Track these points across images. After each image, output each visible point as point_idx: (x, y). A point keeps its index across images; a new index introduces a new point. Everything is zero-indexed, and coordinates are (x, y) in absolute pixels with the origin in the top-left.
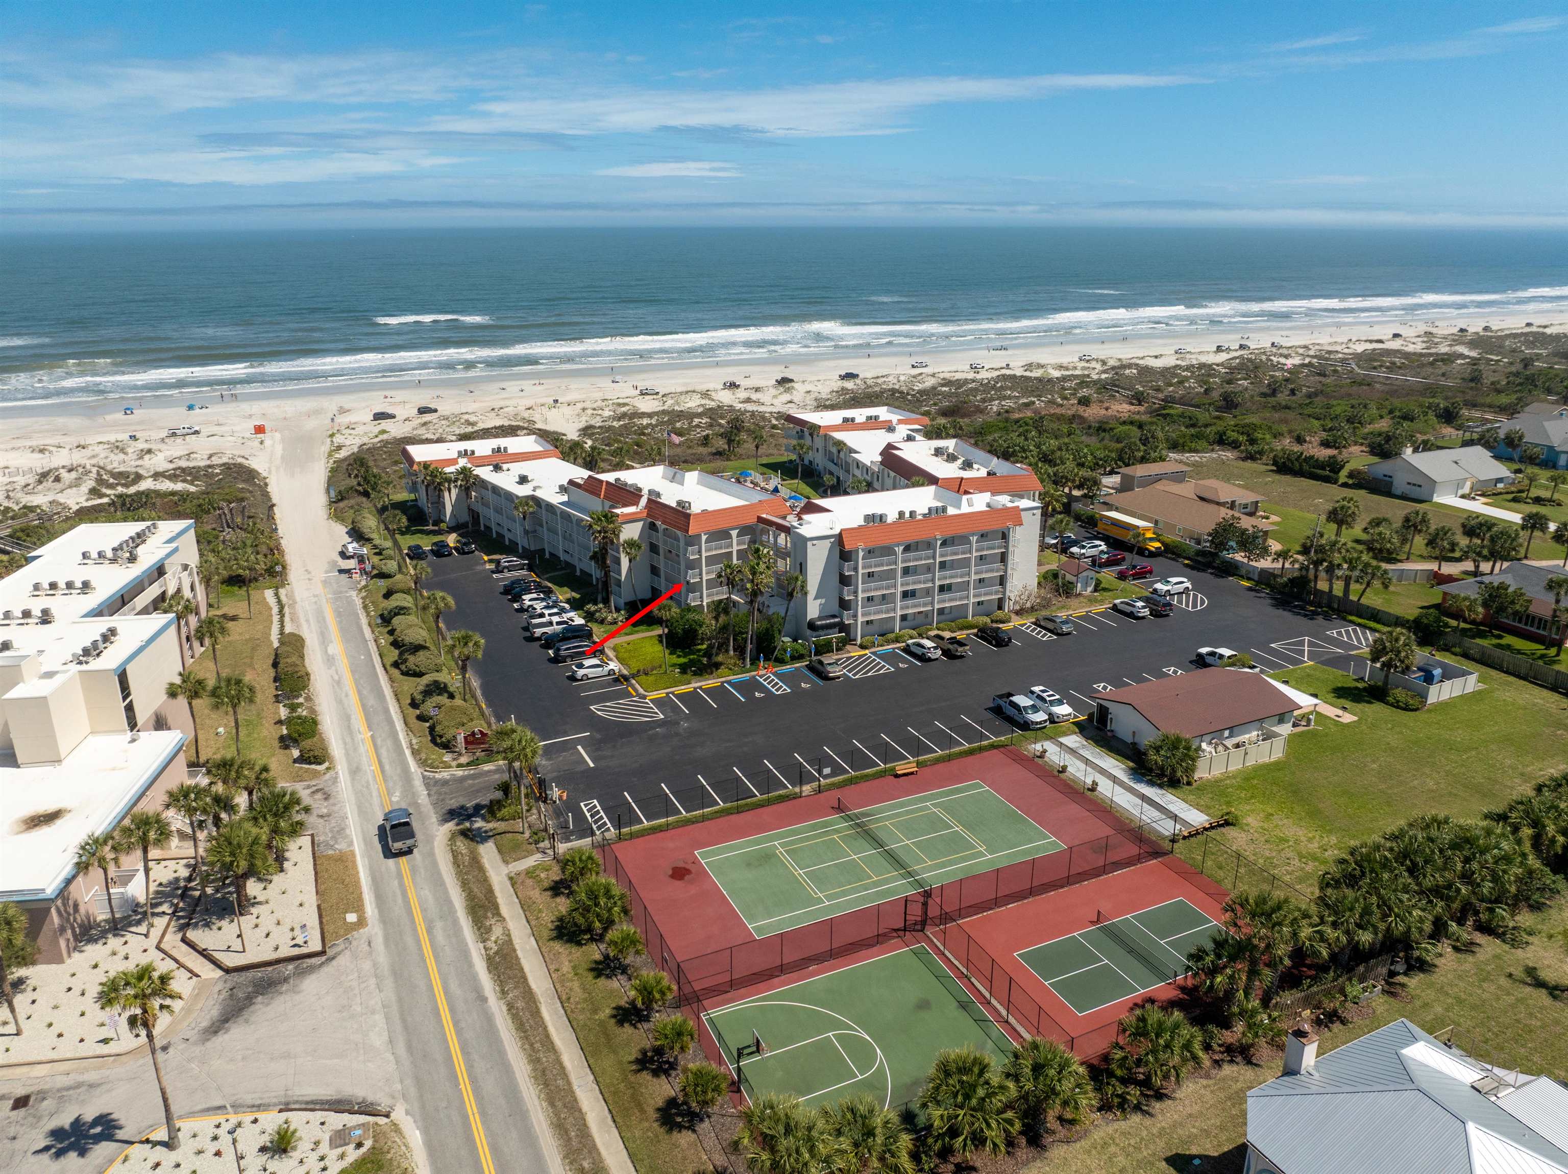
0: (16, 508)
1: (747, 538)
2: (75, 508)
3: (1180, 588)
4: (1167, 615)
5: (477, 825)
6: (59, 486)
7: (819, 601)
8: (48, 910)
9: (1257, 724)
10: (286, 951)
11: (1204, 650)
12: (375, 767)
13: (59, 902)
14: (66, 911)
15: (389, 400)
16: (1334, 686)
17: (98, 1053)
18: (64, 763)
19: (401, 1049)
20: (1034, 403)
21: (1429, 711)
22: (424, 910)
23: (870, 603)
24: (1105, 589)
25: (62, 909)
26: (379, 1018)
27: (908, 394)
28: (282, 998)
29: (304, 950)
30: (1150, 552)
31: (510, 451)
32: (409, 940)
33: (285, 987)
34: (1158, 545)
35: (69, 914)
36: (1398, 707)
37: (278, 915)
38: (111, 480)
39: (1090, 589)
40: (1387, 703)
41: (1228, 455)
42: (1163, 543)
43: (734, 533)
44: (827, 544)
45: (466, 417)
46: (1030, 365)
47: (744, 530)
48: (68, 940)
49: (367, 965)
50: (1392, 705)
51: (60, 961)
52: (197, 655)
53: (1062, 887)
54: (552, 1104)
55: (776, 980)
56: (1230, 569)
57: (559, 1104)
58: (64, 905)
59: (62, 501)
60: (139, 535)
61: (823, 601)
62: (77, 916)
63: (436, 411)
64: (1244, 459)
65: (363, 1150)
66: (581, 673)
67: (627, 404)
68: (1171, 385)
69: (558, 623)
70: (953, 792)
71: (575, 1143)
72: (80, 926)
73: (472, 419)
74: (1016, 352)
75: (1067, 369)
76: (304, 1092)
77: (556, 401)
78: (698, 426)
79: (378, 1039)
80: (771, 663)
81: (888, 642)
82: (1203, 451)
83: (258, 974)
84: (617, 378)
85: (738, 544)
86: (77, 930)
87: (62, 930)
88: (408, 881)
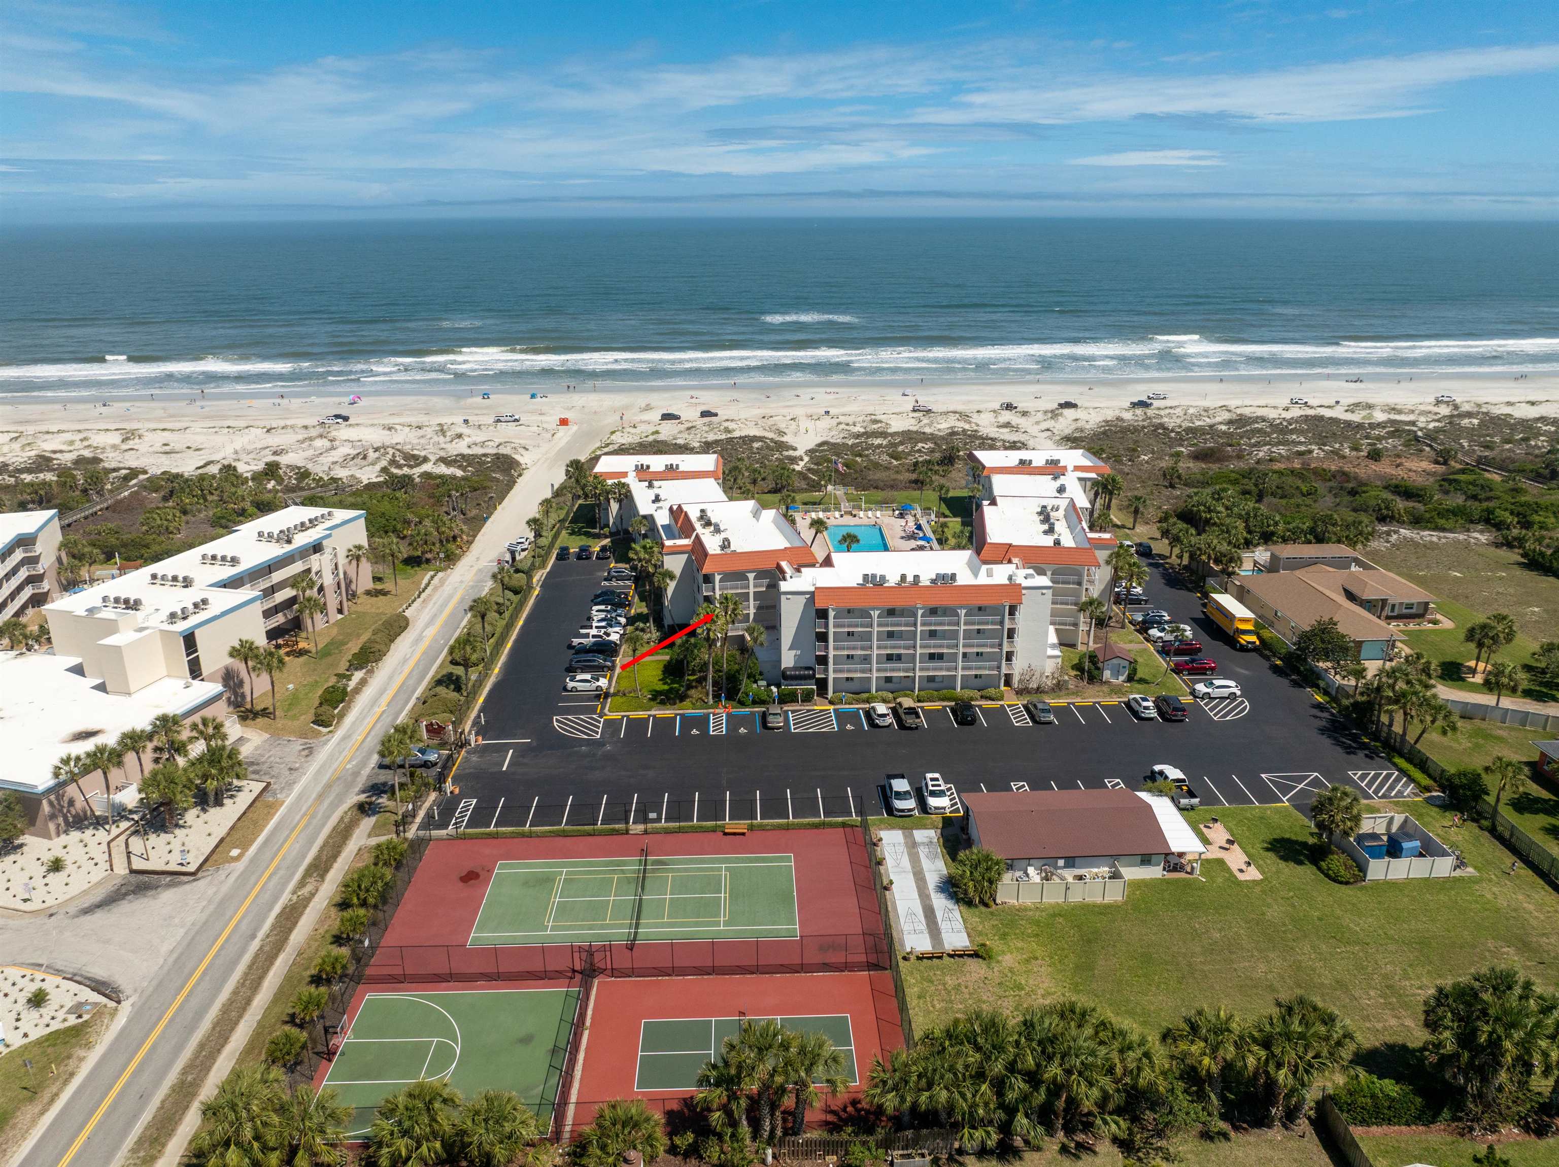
0: (326, 478)
1: (766, 581)
2: (365, 482)
3: (1225, 692)
4: (1182, 721)
5: (380, 801)
6: (364, 463)
7: (793, 652)
8: (40, 802)
9: (1111, 860)
10: (173, 867)
11: (1157, 768)
12: (360, 738)
13: (53, 797)
14: (59, 804)
15: (694, 400)
16: (1277, 834)
17: (17, 907)
18: (133, 696)
19: (171, 960)
20: (1310, 452)
21: (1363, 888)
22: (284, 858)
23: (850, 661)
24: (1142, 681)
25: (55, 803)
26: (182, 931)
27: (1172, 431)
28: (146, 900)
29: (183, 869)
30: (1241, 645)
31: (681, 469)
32: (253, 879)
33: (153, 892)
34: (1253, 638)
35: (63, 807)
36: (1327, 876)
37: (187, 841)
38: (402, 462)
39: (1121, 678)
40: (1320, 869)
41: (1481, 537)
42: (1259, 637)
43: (751, 576)
44: (802, 600)
45: (726, 424)
46: (1357, 405)
47: (760, 575)
48: (59, 825)
49: (210, 892)
50: (1322, 872)
51: (50, 838)
52: (331, 622)
53: (753, 973)
54: (214, 1028)
55: (444, 984)
56: (1312, 679)
57: (218, 1029)
58: (57, 799)
59: (358, 476)
60: (316, 519)
61: (799, 652)
62: (72, 809)
63: (716, 415)
64: (1498, 545)
65: (80, 1020)
66: (571, 685)
67: (881, 422)
68: (1508, 441)
69: (594, 636)
70: (757, 860)
71: (198, 1062)
72: (74, 817)
73: (731, 426)
74: (1371, 385)
75: (1400, 412)
76: (93, 971)
77: (827, 413)
78: (919, 451)
79: (165, 948)
80: (734, 703)
81: (858, 701)
82: (1451, 531)
83: (145, 878)
84: (908, 391)
85: (755, 586)
86: (71, 819)
87: (53, 817)
88: (294, 835)
